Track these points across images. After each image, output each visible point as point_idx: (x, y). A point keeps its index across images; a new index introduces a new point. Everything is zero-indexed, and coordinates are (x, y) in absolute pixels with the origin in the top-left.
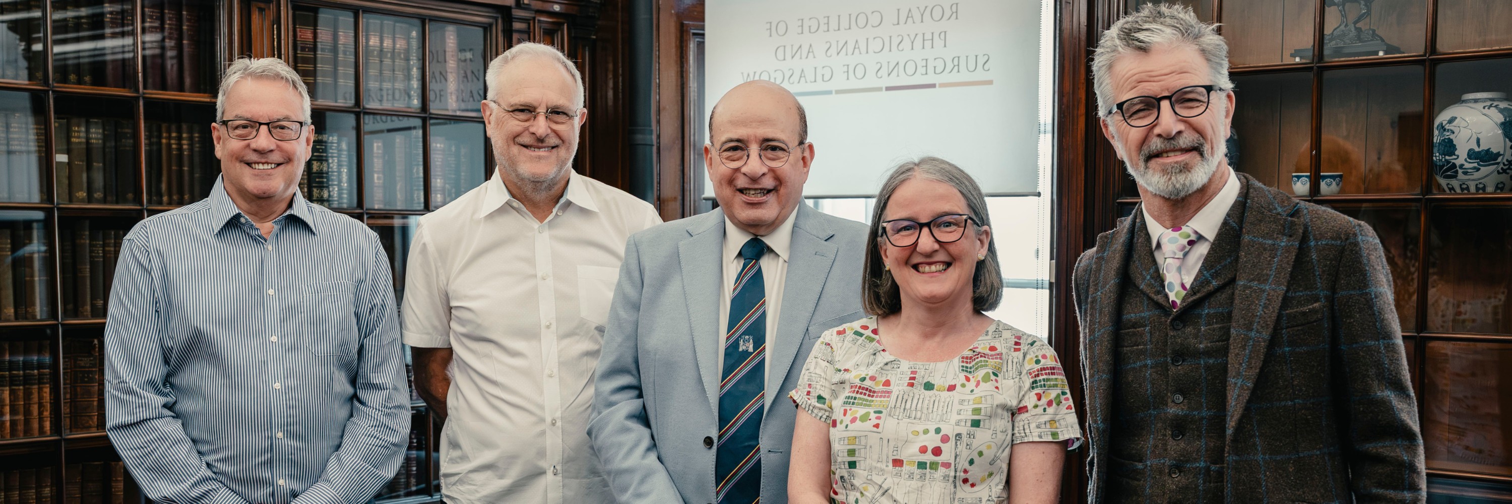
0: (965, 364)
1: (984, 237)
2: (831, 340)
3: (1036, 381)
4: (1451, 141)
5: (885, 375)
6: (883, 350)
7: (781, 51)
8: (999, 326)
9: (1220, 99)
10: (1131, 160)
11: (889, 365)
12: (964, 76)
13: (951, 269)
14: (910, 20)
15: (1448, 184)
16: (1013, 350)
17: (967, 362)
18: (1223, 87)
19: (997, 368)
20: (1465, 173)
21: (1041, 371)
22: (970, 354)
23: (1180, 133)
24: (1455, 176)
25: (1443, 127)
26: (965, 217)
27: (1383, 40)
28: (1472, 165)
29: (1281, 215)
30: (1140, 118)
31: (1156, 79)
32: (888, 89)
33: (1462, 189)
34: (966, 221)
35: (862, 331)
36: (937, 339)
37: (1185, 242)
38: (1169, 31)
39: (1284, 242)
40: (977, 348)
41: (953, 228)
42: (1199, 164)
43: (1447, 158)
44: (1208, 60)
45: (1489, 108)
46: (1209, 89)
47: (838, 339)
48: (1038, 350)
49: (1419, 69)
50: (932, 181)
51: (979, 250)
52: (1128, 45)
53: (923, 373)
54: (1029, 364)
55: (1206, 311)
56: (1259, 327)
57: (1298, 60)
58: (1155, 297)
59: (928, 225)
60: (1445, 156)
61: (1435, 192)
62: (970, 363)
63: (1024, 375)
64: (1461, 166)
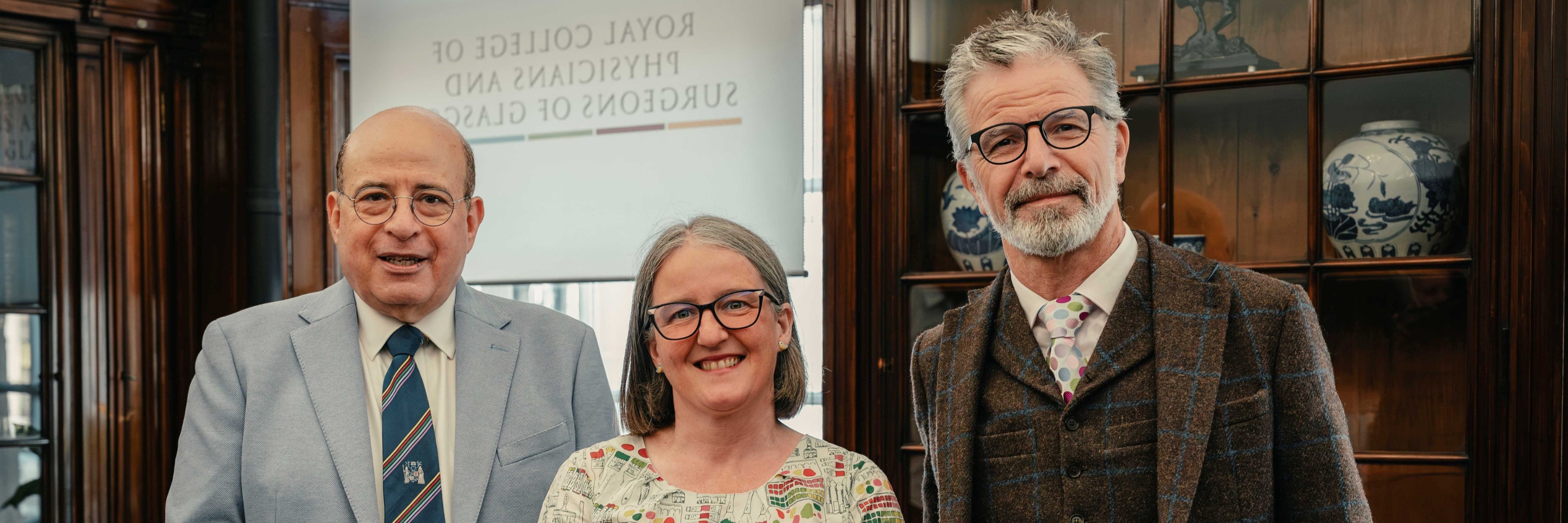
0: (774, 495)
1: (784, 318)
2: (585, 466)
3: (868, 515)
4: (1346, 188)
5: (665, 512)
6: (659, 479)
7: (453, 82)
8: (810, 442)
9: (1108, 129)
10: (994, 211)
11: (670, 497)
12: (702, 113)
13: (744, 363)
14: (628, 37)
15: (1345, 248)
16: (834, 474)
17: (776, 493)
18: (1110, 114)
19: (819, 498)
20: (1367, 232)
21: (875, 502)
22: (780, 481)
23: (1053, 169)
24: (1353, 236)
25: (1336, 169)
26: (759, 293)
27: (1253, 51)
28: (1375, 221)
29: (1197, 280)
30: (1002, 154)
31: (1022, 102)
32: (600, 132)
33: (1364, 254)
34: (761, 298)
35: (626, 452)
36: (732, 461)
37: (1077, 315)
38: (1035, 38)
39: (1208, 314)
40: (788, 472)
41: (744, 309)
42: (1080, 211)
43: (1342, 211)
44: (1090, 78)
45: (1396, 142)
46: (1090, 111)
47: (594, 464)
48: (868, 473)
49: (1300, 88)
50: (711, 246)
51: (780, 336)
52: (985, 58)
53: (718, 508)
54: (860, 493)
55: (1110, 406)
56: (1192, 426)
57: (1140, 80)
58: (1042, 387)
59: (710, 307)
60: (1339, 208)
61: (1325, 257)
62: (781, 493)
63: (854, 508)
64: (1362, 222)
